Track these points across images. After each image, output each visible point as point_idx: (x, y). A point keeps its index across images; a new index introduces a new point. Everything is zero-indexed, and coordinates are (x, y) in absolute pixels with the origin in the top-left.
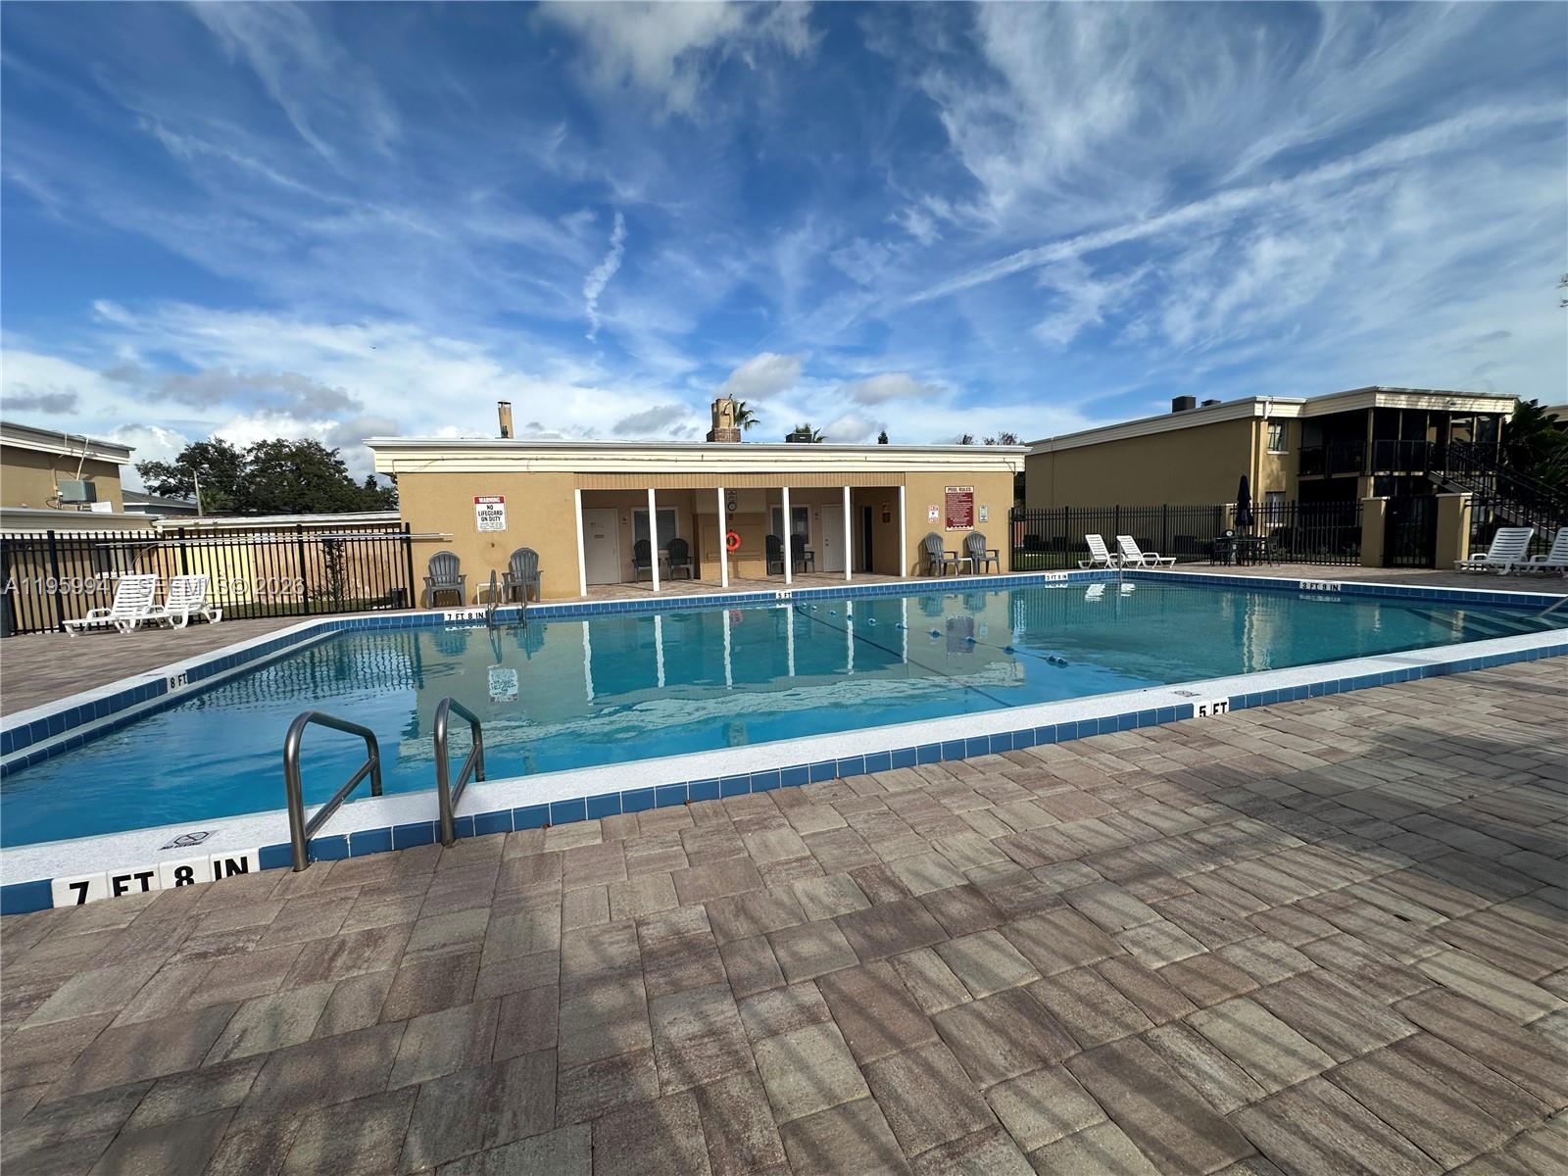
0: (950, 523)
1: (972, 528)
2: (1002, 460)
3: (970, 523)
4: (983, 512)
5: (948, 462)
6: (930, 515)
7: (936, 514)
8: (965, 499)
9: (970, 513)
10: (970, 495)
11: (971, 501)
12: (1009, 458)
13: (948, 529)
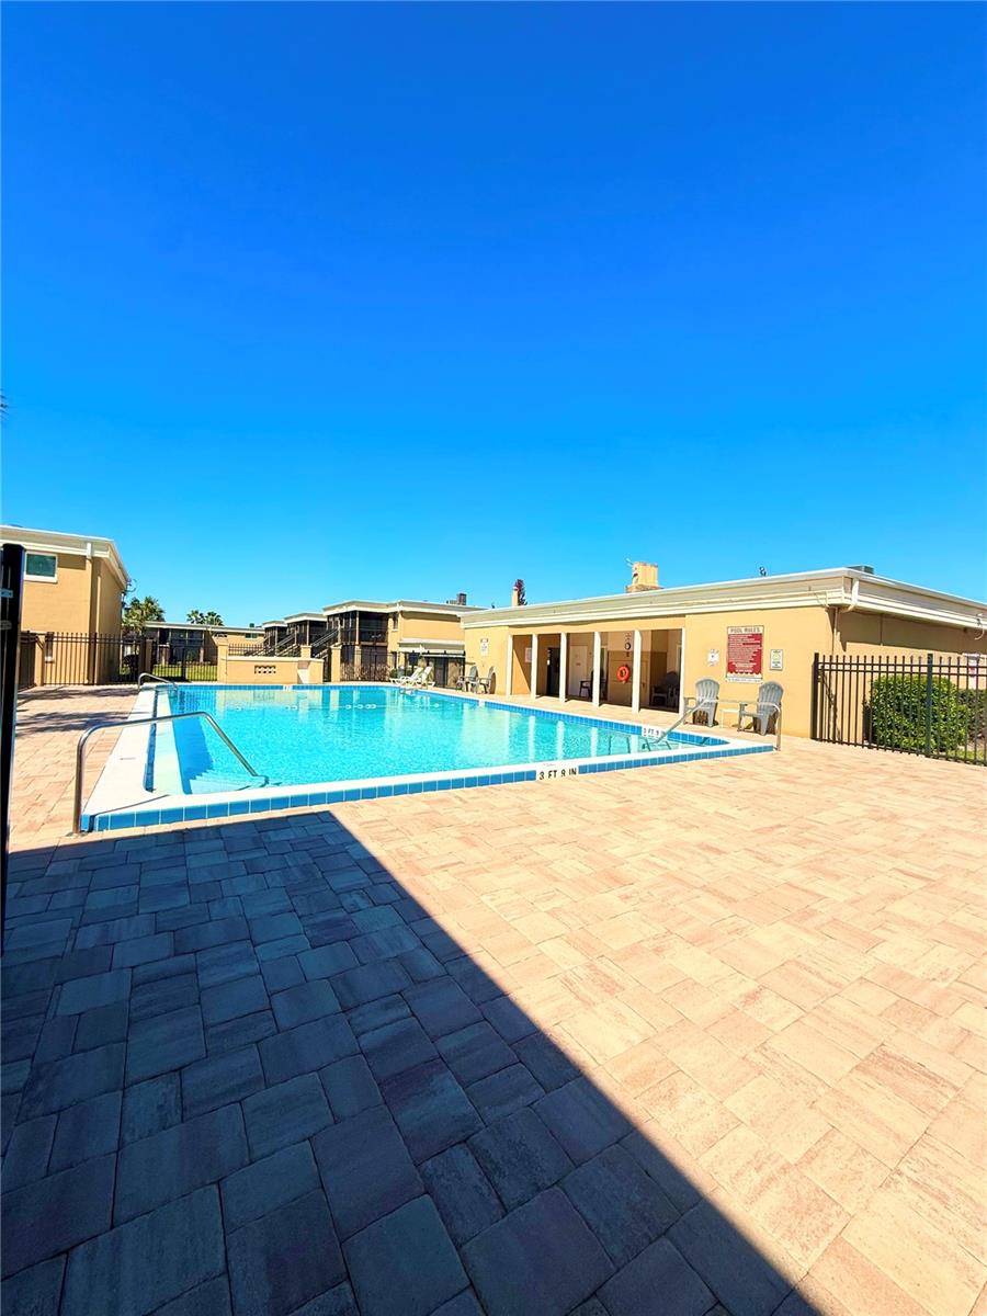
0: (731, 668)
1: (760, 675)
2: (805, 591)
3: (758, 669)
4: (776, 657)
5: (731, 601)
6: (710, 658)
7: (716, 656)
8: (752, 641)
9: (758, 657)
10: (758, 637)
11: (760, 644)
13: (729, 674)
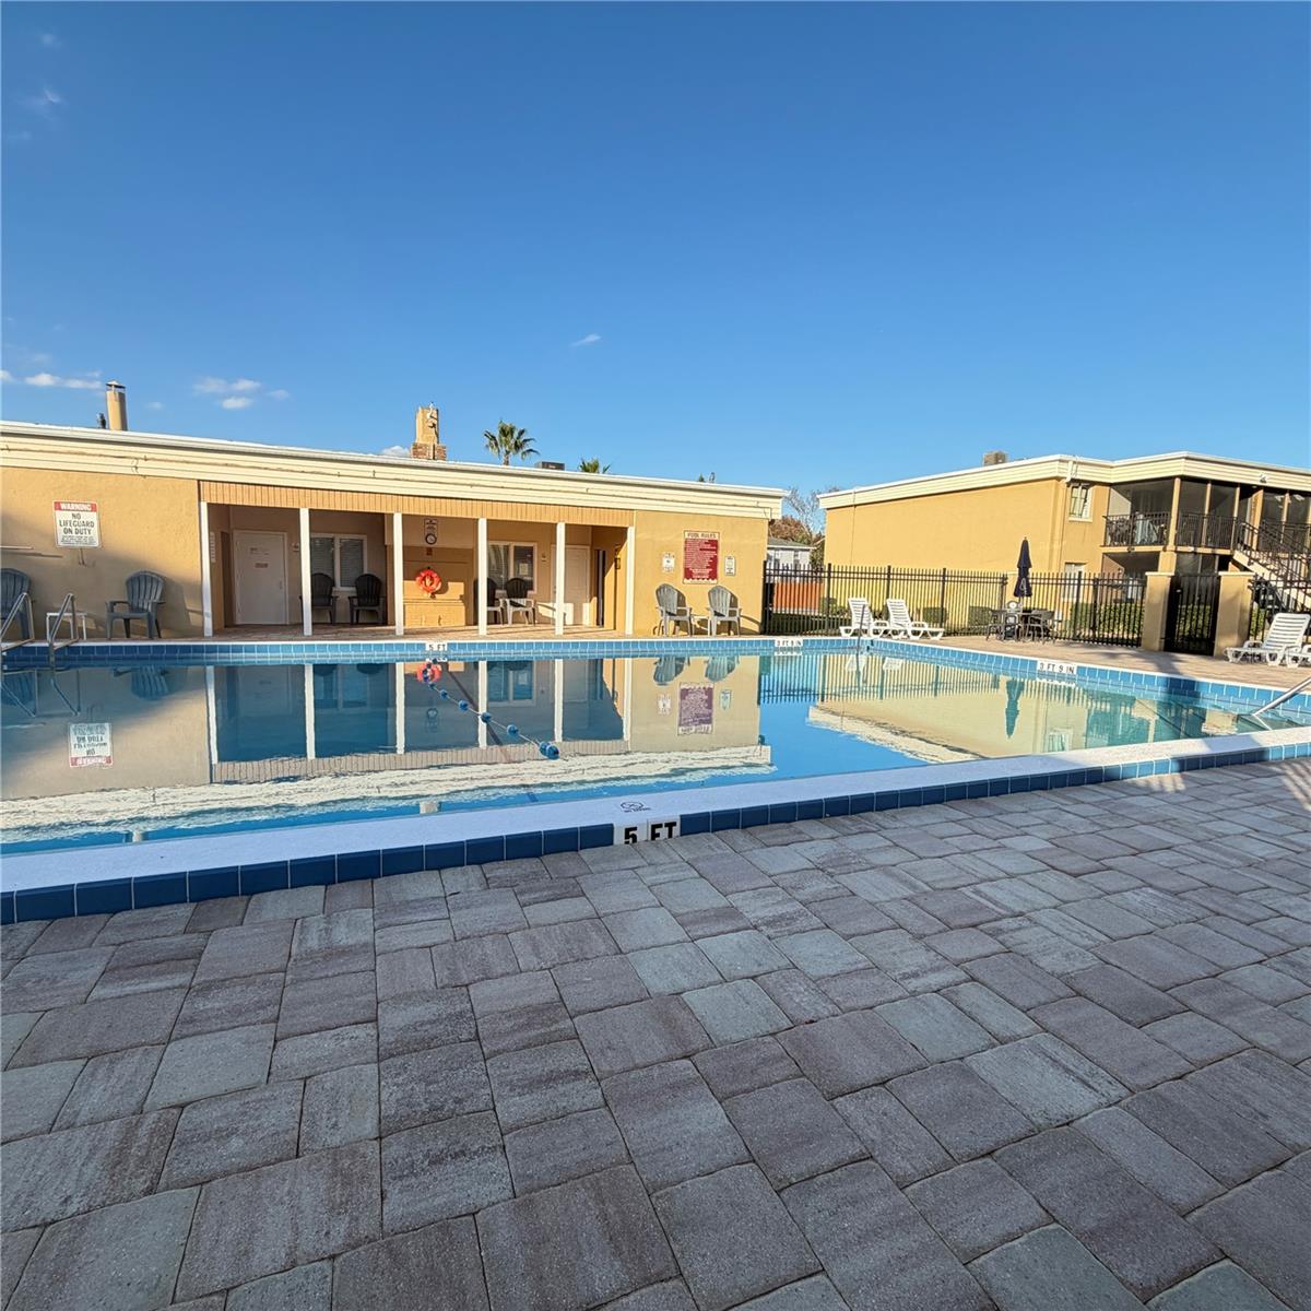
0: (688, 574)
1: (715, 581)
2: (755, 504)
3: (713, 575)
4: (731, 563)
5: (689, 502)
6: (665, 563)
7: (672, 561)
8: (709, 547)
9: (714, 563)
10: (714, 544)
11: (716, 550)
12: (763, 502)
13: (686, 580)
